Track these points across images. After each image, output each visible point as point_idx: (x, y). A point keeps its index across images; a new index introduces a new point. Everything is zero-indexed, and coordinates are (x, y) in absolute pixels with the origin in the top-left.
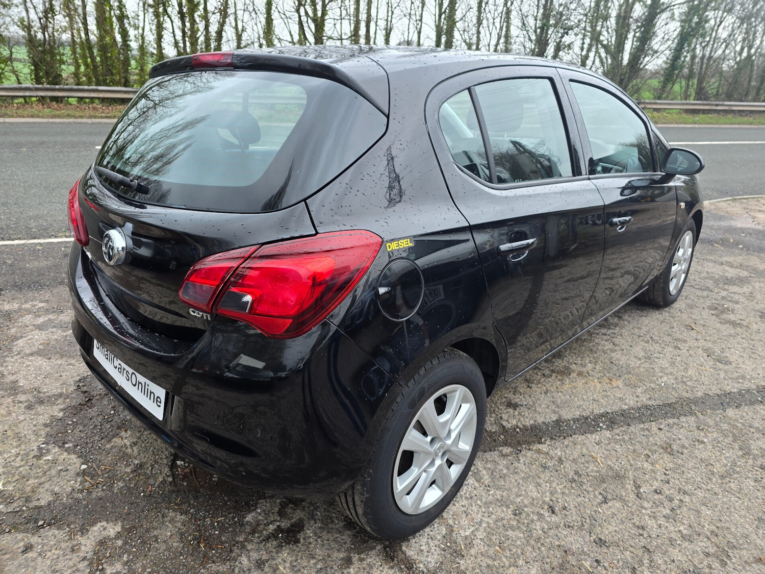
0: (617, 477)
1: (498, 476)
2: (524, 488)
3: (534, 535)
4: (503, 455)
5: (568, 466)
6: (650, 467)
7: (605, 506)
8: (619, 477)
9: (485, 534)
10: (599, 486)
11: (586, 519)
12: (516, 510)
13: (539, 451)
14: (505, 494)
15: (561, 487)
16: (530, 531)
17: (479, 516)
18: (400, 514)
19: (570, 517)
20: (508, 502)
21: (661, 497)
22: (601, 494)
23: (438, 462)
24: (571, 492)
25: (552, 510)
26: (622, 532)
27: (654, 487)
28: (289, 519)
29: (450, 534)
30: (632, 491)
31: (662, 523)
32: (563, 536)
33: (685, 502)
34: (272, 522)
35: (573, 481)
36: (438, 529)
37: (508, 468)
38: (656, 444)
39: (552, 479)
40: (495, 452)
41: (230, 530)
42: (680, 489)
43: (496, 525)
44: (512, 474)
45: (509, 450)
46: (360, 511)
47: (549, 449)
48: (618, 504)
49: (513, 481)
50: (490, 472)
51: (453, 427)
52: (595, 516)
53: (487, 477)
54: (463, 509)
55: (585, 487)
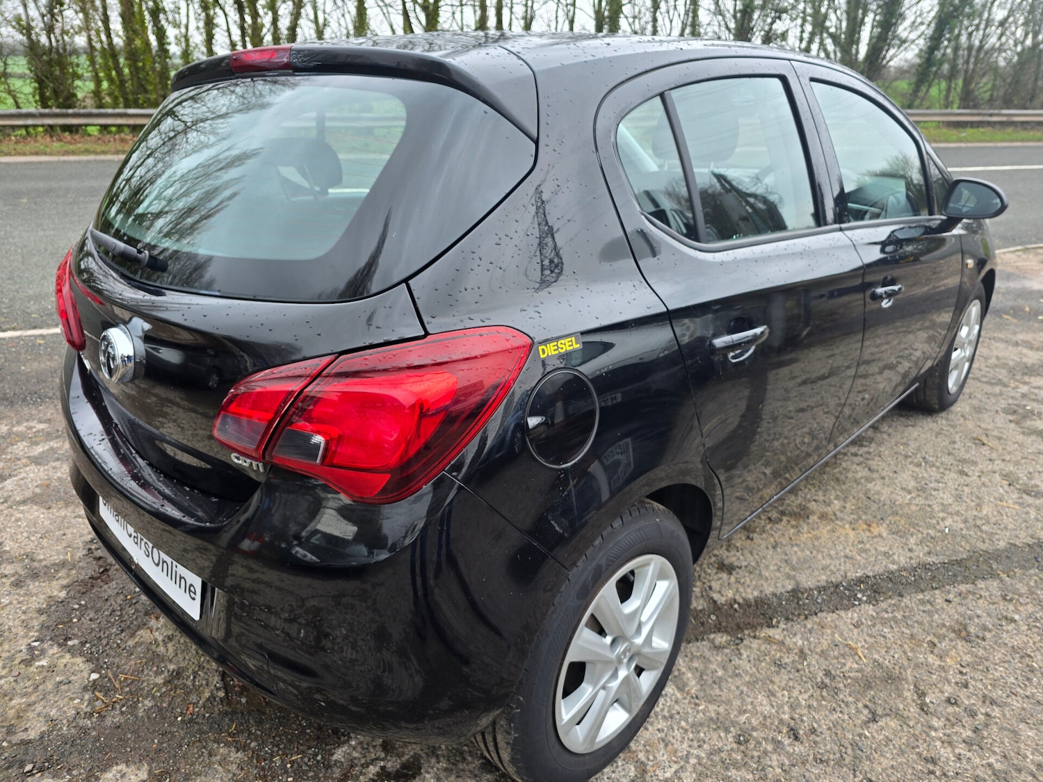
0: (890, 678)
1: (710, 682)
2: (749, 700)
3: (770, 776)
4: (715, 647)
5: (814, 662)
6: (938, 663)
7: (874, 726)
8: (892, 679)
9: (694, 775)
10: (863, 694)
11: (846, 748)
12: (739, 736)
13: (769, 640)
14: (721, 710)
15: (806, 696)
16: (763, 770)
17: (685, 745)
18: (566, 756)
19: (821, 746)
20: (728, 723)
21: (957, 709)
22: (866, 706)
23: (623, 673)
24: (821, 705)
25: (794, 734)
26: (903, 768)
27: (946, 694)
28: (399, 756)
29: (643, 776)
30: (914, 701)
31: (962, 752)
32: (813, 777)
33: (995, 717)
34: (373, 762)
35: (823, 686)
36: (624, 769)
37: (724, 668)
38: (944, 625)
39: (791, 684)
40: (704, 643)
41: (311, 774)
42: (985, 696)
43: (711, 760)
44: (731, 677)
45: (724, 638)
46: (506, 756)
47: (785, 636)
48: (893, 723)
49: (733, 688)
50: (698, 675)
51: (644, 619)
52: (860, 744)
53: (694, 683)
54: (659, 735)
55: (841, 696)
